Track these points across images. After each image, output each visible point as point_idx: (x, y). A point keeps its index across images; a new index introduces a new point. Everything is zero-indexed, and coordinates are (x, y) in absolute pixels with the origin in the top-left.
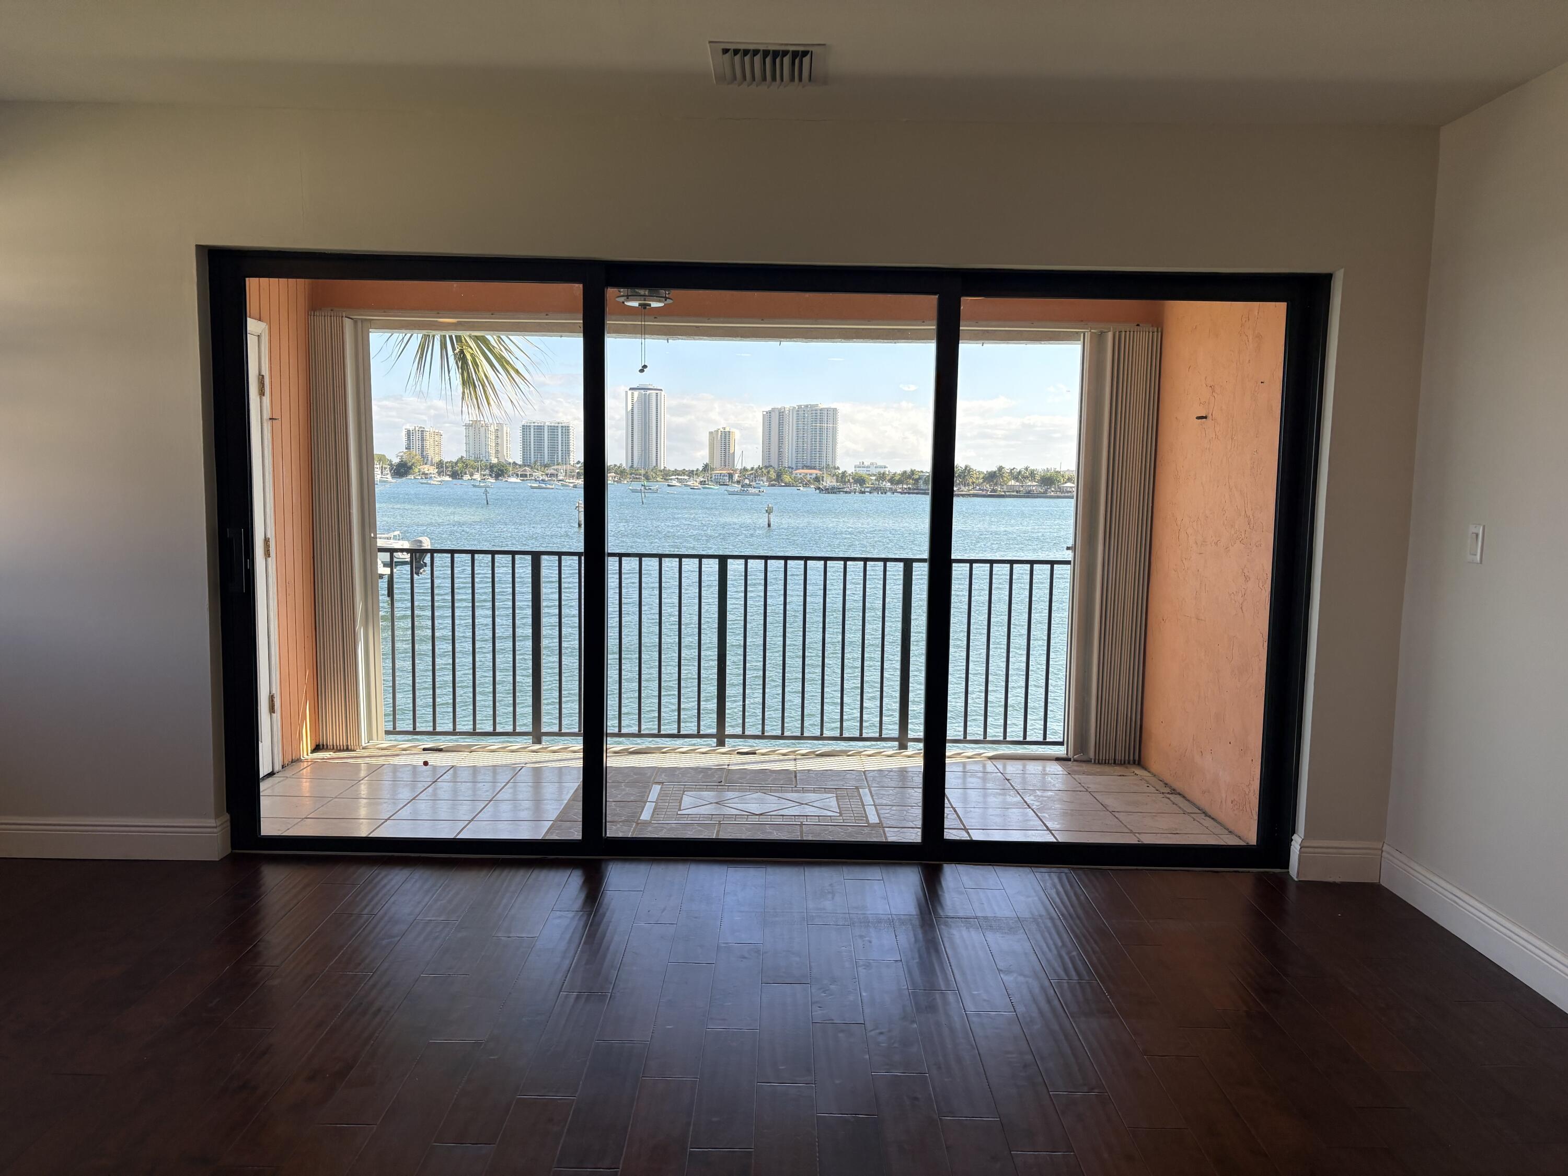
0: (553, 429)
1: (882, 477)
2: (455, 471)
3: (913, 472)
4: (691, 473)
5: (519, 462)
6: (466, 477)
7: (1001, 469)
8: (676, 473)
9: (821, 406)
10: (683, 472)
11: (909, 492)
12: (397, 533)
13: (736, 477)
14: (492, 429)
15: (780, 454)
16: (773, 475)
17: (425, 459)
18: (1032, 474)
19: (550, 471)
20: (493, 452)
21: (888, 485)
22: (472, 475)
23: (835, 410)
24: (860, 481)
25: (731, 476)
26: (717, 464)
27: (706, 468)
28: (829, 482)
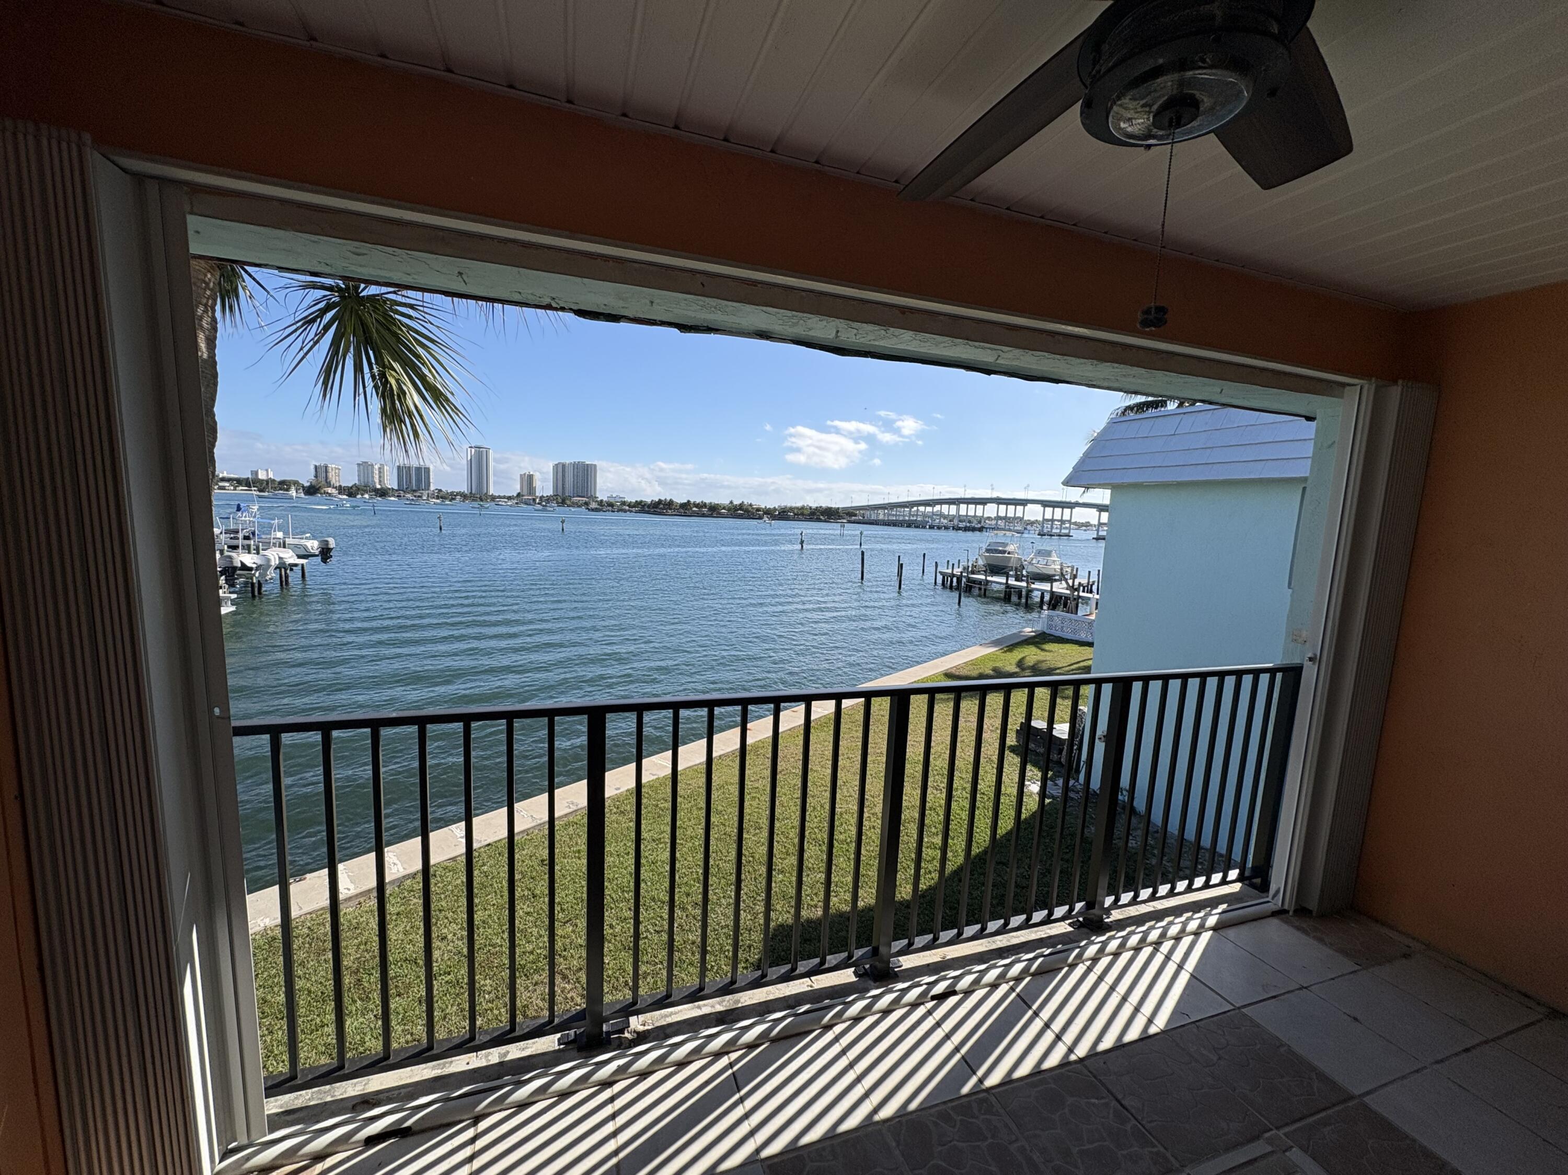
0: (418, 469)
1: (624, 503)
2: (351, 492)
3: (641, 502)
4: (509, 498)
5: (396, 487)
6: (359, 496)
7: (689, 501)
8: (499, 497)
9: (587, 463)
10: (504, 497)
11: (639, 512)
12: (308, 535)
13: (538, 501)
14: (376, 467)
15: (563, 488)
16: (560, 500)
17: (329, 484)
18: (705, 505)
19: (418, 494)
20: (377, 481)
21: (627, 508)
22: (362, 495)
23: (595, 466)
24: (611, 505)
25: (534, 500)
26: (525, 492)
27: (519, 495)
28: (593, 505)
